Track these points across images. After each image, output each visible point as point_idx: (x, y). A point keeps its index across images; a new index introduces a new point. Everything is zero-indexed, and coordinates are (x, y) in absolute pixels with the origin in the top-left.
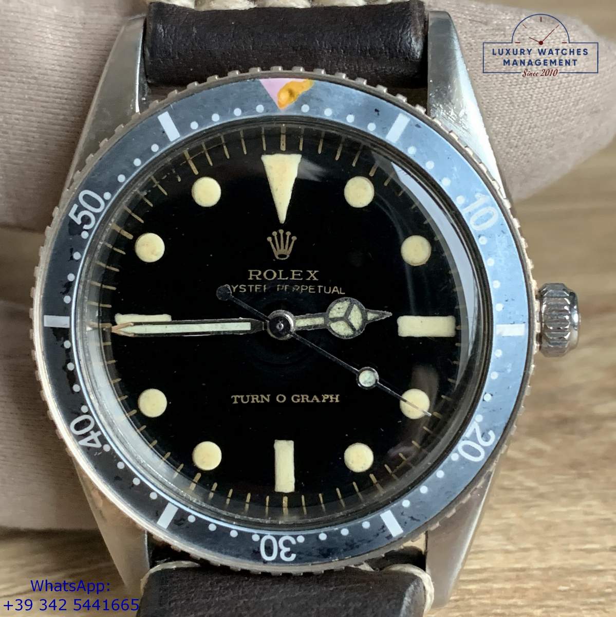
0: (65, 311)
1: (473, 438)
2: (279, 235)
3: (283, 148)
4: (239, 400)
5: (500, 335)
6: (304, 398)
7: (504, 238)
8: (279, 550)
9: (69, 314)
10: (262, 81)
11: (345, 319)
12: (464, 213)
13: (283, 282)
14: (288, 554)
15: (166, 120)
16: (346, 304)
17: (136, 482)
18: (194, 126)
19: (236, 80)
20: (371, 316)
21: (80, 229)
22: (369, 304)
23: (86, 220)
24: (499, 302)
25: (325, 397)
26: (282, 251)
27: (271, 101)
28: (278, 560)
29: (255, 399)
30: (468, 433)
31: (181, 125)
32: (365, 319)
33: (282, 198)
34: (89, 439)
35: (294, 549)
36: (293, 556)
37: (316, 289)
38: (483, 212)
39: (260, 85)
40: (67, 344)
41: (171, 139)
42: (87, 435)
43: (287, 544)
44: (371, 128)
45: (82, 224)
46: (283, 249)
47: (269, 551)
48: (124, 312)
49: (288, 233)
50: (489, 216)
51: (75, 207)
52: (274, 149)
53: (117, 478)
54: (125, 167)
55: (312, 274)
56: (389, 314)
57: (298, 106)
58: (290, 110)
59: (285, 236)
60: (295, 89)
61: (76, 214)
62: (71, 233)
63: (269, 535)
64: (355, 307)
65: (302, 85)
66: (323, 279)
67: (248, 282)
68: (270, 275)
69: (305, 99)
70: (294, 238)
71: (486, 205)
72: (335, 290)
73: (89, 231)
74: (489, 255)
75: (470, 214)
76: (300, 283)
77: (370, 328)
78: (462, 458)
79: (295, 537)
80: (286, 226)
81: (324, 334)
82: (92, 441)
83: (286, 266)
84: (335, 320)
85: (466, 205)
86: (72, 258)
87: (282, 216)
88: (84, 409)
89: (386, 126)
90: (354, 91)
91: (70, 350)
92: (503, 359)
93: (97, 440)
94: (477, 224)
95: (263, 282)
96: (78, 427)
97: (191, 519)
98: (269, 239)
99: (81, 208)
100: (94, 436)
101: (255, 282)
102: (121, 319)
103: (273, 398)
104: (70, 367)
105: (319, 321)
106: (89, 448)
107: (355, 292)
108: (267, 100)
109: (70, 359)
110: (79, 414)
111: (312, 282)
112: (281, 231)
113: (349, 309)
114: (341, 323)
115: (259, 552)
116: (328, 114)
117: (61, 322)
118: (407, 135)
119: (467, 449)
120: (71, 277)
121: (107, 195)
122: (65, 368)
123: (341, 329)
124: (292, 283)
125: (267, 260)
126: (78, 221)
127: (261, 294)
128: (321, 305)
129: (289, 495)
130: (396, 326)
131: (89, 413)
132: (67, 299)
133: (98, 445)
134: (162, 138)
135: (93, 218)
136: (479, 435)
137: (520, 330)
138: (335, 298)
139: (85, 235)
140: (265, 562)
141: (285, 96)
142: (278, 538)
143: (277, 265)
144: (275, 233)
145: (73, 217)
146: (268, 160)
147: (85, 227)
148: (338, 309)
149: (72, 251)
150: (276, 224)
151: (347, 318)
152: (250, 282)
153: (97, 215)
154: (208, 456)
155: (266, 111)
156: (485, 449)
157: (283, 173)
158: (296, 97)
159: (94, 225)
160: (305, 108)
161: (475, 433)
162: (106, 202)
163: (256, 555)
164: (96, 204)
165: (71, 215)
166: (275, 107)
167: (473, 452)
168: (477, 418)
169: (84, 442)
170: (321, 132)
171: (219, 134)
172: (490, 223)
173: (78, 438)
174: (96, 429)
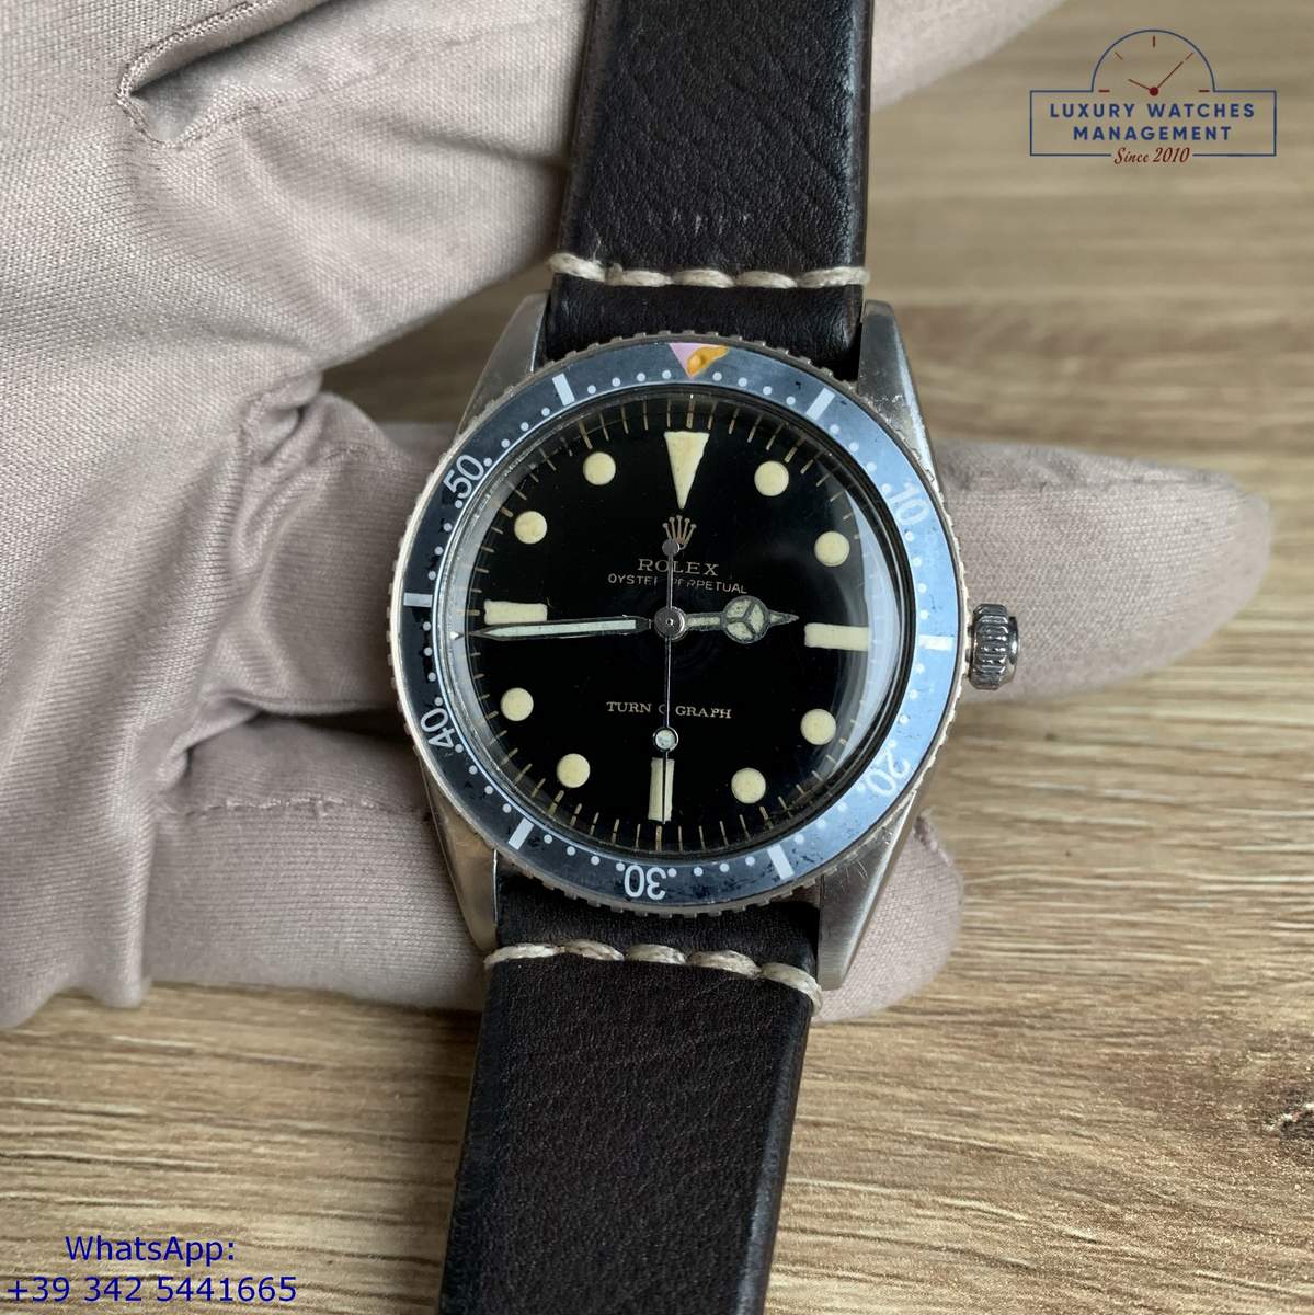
0: (428, 588)
1: (884, 767)
2: (676, 523)
3: (689, 425)
4: (615, 707)
5: (923, 647)
6: (690, 710)
7: (934, 535)
8: (647, 885)
9: (431, 592)
10: (671, 345)
11: (744, 620)
12: (890, 503)
13: (677, 575)
14: (656, 891)
15: (561, 384)
16: (746, 603)
17: (489, 790)
18: (592, 389)
19: (643, 342)
20: (774, 618)
21: (454, 497)
22: (772, 604)
23: (462, 488)
24: (924, 608)
25: (715, 711)
26: (678, 541)
27: (680, 367)
28: (644, 897)
29: (634, 707)
30: (877, 760)
31: (578, 390)
32: (767, 622)
33: (684, 480)
34: (440, 737)
35: (664, 884)
36: (662, 894)
37: (714, 586)
38: (912, 504)
39: (670, 349)
40: (426, 626)
41: (565, 403)
42: (439, 732)
43: (656, 877)
44: (791, 401)
45: (457, 493)
46: (679, 536)
47: (635, 885)
48: (496, 598)
49: (687, 521)
50: (919, 509)
51: (452, 473)
52: (679, 426)
53: (468, 785)
54: (511, 430)
55: (711, 569)
56: (794, 618)
57: (709, 374)
58: (699, 378)
59: (683, 523)
60: (707, 355)
61: (452, 481)
62: (443, 501)
63: (635, 866)
64: (757, 608)
65: (716, 351)
66: (722, 575)
67: (637, 573)
69: (717, 366)
70: (694, 526)
71: (915, 497)
72: (736, 588)
73: (464, 500)
74: (916, 553)
75: (897, 505)
76: (696, 577)
77: (773, 632)
78: (869, 790)
79: (666, 870)
80: (686, 513)
81: (719, 636)
82: (444, 740)
83: (683, 557)
84: (733, 621)
85: (892, 495)
86: (442, 529)
87: (682, 500)
88: (438, 701)
89: (807, 401)
90: (773, 361)
91: (430, 632)
92: (925, 677)
93: (449, 740)
94: (904, 516)
95: (654, 573)
96: (429, 722)
97: (548, 839)
98: (665, 525)
99: (458, 474)
100: (447, 733)
101: (645, 573)
102: (490, 606)
103: (653, 708)
104: (428, 652)
105: (714, 621)
106: (439, 747)
107: (756, 590)
108: (675, 365)
109: (428, 643)
110: (432, 706)
111: (709, 577)
112: (679, 518)
113: (749, 610)
114: (740, 624)
115: (622, 886)
116: (743, 383)
117: (422, 600)
118: (831, 412)
119: (876, 779)
120: (438, 551)
121: (488, 462)
122: (421, 653)
123: (738, 632)
124: (687, 577)
126: (453, 489)
127: (650, 587)
128: (718, 603)
129: (664, 824)
130: (803, 634)
131: (443, 706)
132: (432, 575)
133: (450, 744)
134: (555, 402)
135: (469, 485)
136: (891, 764)
137: (946, 644)
138: (735, 595)
139: (458, 504)
140: (629, 899)
141: (695, 361)
142: (646, 870)
144: (672, 520)
145: (449, 485)
146: (672, 437)
147: (461, 495)
148: (737, 608)
149: (442, 522)
150: (674, 509)
151: (746, 620)
152: (640, 573)
153: (474, 483)
154: (575, 770)
155: (674, 377)
156: (897, 781)
157: (687, 451)
158: (708, 363)
159: (470, 494)
160: (717, 377)
161: (886, 762)
162: (486, 469)
163: (619, 889)
164: (475, 471)
165: (447, 482)
166: (683, 374)
167: (884, 784)
168: (890, 743)
169: (434, 741)
170: (734, 408)
171: (618, 402)
172: (919, 518)
173: (428, 735)
174: (449, 726)
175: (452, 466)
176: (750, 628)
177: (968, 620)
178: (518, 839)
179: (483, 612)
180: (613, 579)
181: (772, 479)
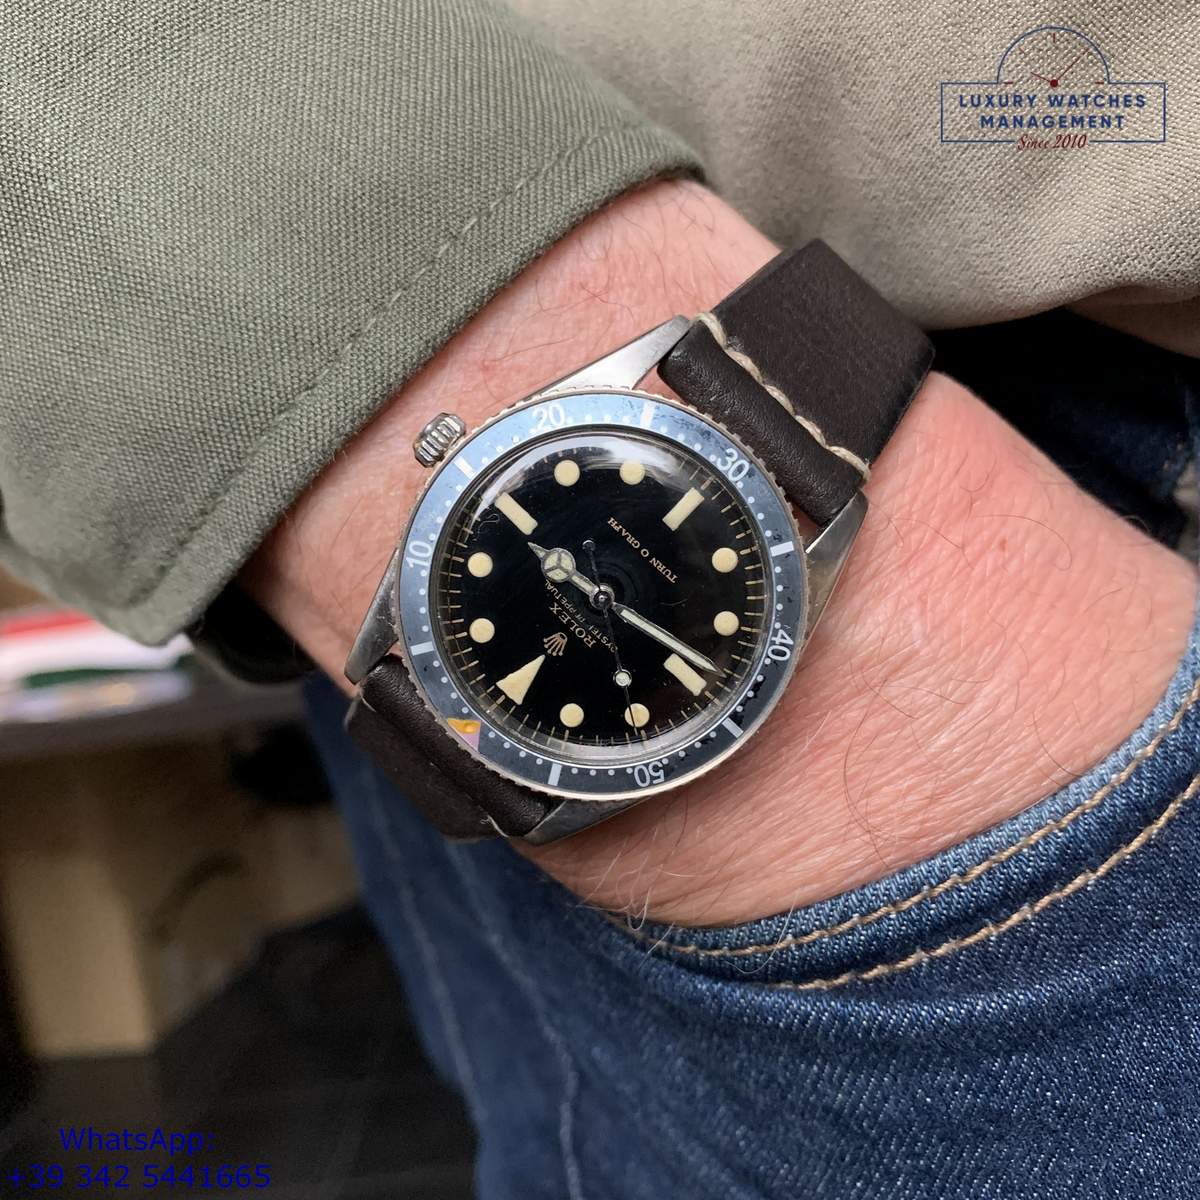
0: (721, 729)
1: (548, 421)
2: (553, 650)
3: (503, 697)
5: (474, 471)
6: (631, 540)
7: (419, 527)
8: (733, 463)
9: (721, 726)
10: (476, 748)
11: (558, 566)
13: (576, 620)
14: (730, 455)
16: (550, 574)
17: (780, 588)
18: (540, 761)
20: (541, 553)
21: (664, 767)
22: (538, 562)
23: (656, 769)
24: (456, 492)
25: (617, 529)
26: (560, 640)
27: (482, 733)
28: (741, 457)
29: (661, 568)
30: (548, 429)
31: (547, 767)
32: (547, 555)
33: (530, 670)
34: (784, 641)
35: (723, 455)
36: (728, 451)
37: (561, 598)
38: (418, 554)
39: (478, 747)
41: (560, 766)
42: (781, 644)
43: (725, 463)
44: (437, 663)
45: (661, 768)
46: (557, 642)
47: (740, 469)
48: (689, 692)
49: (546, 646)
50: (416, 548)
51: (655, 781)
52: (509, 702)
53: (790, 600)
54: (602, 777)
55: (555, 609)
56: (531, 544)
57: (469, 716)
58: (477, 718)
59: (550, 647)
60: (462, 726)
61: (659, 777)
62: (673, 770)
63: (731, 478)
64: (546, 567)
65: (455, 724)
66: (552, 600)
67: (598, 641)
68: (581, 633)
69: (462, 716)
70: (545, 640)
71: (412, 556)
72: (550, 587)
74: (436, 525)
75: (425, 559)
76: (567, 611)
77: (549, 545)
78: (566, 417)
79: (715, 462)
80: (544, 651)
81: (581, 568)
82: (783, 637)
83: (565, 629)
84: (567, 572)
85: (424, 567)
86: (686, 755)
87: (540, 659)
88: (768, 661)
91: (741, 704)
92: (486, 454)
93: (780, 635)
94: (426, 551)
95: (589, 633)
96: (784, 654)
97: (769, 533)
98: (561, 654)
99: (653, 778)
100: (778, 640)
101: (594, 637)
102: (696, 691)
103: (650, 558)
104: (751, 694)
105: (577, 579)
106: (789, 635)
107: (540, 577)
108: (483, 735)
109: (747, 699)
110: (775, 662)
111: (560, 605)
112: (549, 651)
113: (552, 569)
114: (563, 565)
115: (747, 473)
116: (455, 695)
117: (730, 725)
118: (421, 639)
119: (558, 420)
120: (698, 745)
121: (629, 771)
122: (755, 696)
123: (568, 562)
124: (572, 616)
125: (574, 642)
126: (661, 772)
127: (597, 626)
128: (566, 586)
129: (698, 488)
130: (534, 531)
131: (767, 656)
132: (713, 735)
133: (781, 632)
135: (650, 767)
136: (542, 421)
137: (460, 462)
138: (554, 583)
139: (665, 762)
140: (751, 462)
141: (471, 728)
142: (727, 471)
143: (571, 636)
144: (554, 654)
145: (662, 776)
146: (519, 700)
147: (660, 765)
148: (558, 576)
149: (683, 759)
150: (549, 658)
151: (558, 564)
152: (597, 639)
153: (647, 765)
154: (724, 559)
155: (490, 730)
156: (547, 408)
157: (517, 684)
158: (465, 722)
159: (654, 761)
160: (465, 710)
161: (545, 424)
162: (633, 768)
163: (750, 474)
164: (641, 772)
165: (662, 779)
166: (483, 727)
167: (556, 413)
168: (534, 433)
169: (789, 641)
170: (472, 687)
171: (532, 742)
172: (419, 543)
173: (790, 647)
174: (773, 643)
175: (651, 785)
176: (559, 559)
177: (439, 465)
178: (787, 547)
179: (703, 691)
180: (614, 648)
181: (483, 630)
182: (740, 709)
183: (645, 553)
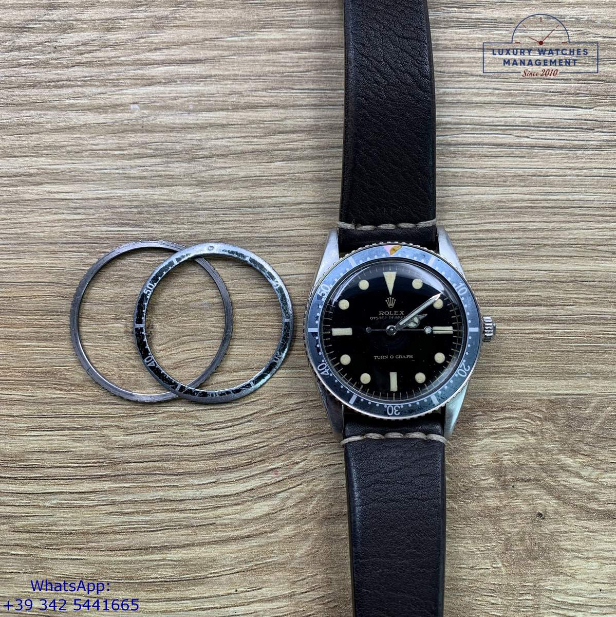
1: (463, 368)
3: (390, 270)
4: (377, 358)
5: (470, 331)
6: (400, 357)
7: (470, 298)
8: (394, 411)
9: (318, 327)
10: (384, 246)
12: (456, 289)
13: (391, 315)
14: (397, 413)
17: (342, 387)
18: (361, 261)
19: (375, 246)
21: (322, 298)
23: (324, 295)
24: (469, 320)
25: (408, 356)
26: (391, 305)
27: (386, 253)
28: (393, 415)
29: (382, 357)
31: (356, 261)
33: (390, 285)
34: (324, 372)
35: (399, 410)
36: (399, 413)
38: (462, 289)
39: (383, 248)
41: (353, 266)
42: (324, 370)
43: (397, 408)
44: (423, 261)
46: (391, 303)
47: (390, 411)
48: (335, 327)
49: (393, 298)
50: (464, 290)
51: (320, 290)
52: (387, 270)
53: (335, 386)
54: (337, 276)
55: (402, 312)
59: (392, 300)
60: (395, 249)
61: (320, 293)
62: (318, 299)
63: (390, 405)
65: (397, 247)
67: (379, 316)
68: (387, 313)
70: (395, 300)
71: (463, 287)
73: (324, 298)
74: (465, 303)
76: (397, 316)
78: (459, 375)
79: (400, 406)
80: (392, 296)
82: (326, 373)
83: (393, 310)
85: (456, 287)
86: (319, 308)
87: (391, 292)
88: (323, 361)
90: (415, 249)
92: (471, 339)
93: (328, 372)
94: (461, 293)
95: (384, 315)
96: (320, 368)
97: (362, 400)
98: (386, 301)
99: (322, 291)
100: (327, 370)
101: (381, 316)
102: (333, 330)
103: (389, 357)
104: (318, 346)
106: (324, 375)
109: (318, 343)
110: (321, 363)
111: (401, 315)
112: (390, 298)
113: (415, 323)
115: (386, 412)
116: (407, 256)
118: (435, 263)
119: (460, 372)
120: (318, 314)
121: (331, 286)
122: (316, 346)
124: (395, 316)
125: (385, 308)
126: (321, 295)
129: (395, 392)
131: (325, 362)
132: (317, 322)
133: (328, 374)
134: (350, 266)
137: (477, 330)
139: (323, 300)
140: (389, 416)
141: (392, 251)
142: (393, 406)
143: (389, 309)
144: (388, 298)
146: (385, 273)
149: (318, 305)
150: (389, 296)
153: (327, 293)
154: (366, 378)
155: (385, 256)
156: (467, 372)
157: (390, 278)
160: (399, 255)
161: (463, 367)
162: (330, 288)
164: (327, 289)
166: (388, 255)
167: (463, 374)
168: (463, 361)
169: (322, 373)
172: (465, 293)
173: (320, 372)
174: (327, 368)
178: (352, 401)
179: (332, 332)
180: (372, 318)
181: (417, 284)
182: (317, 338)
183: (392, 357)
